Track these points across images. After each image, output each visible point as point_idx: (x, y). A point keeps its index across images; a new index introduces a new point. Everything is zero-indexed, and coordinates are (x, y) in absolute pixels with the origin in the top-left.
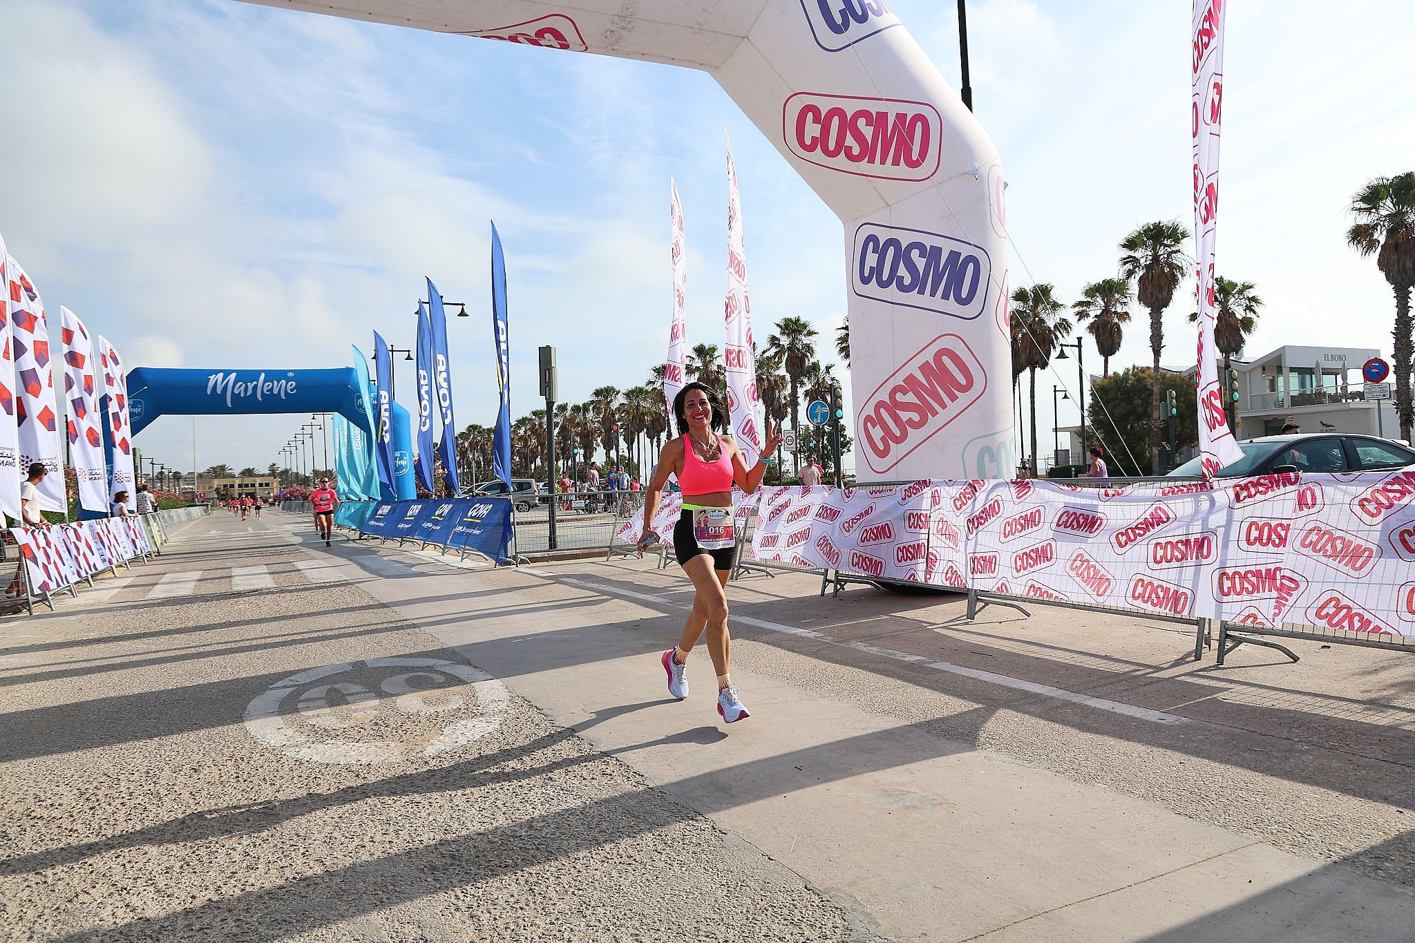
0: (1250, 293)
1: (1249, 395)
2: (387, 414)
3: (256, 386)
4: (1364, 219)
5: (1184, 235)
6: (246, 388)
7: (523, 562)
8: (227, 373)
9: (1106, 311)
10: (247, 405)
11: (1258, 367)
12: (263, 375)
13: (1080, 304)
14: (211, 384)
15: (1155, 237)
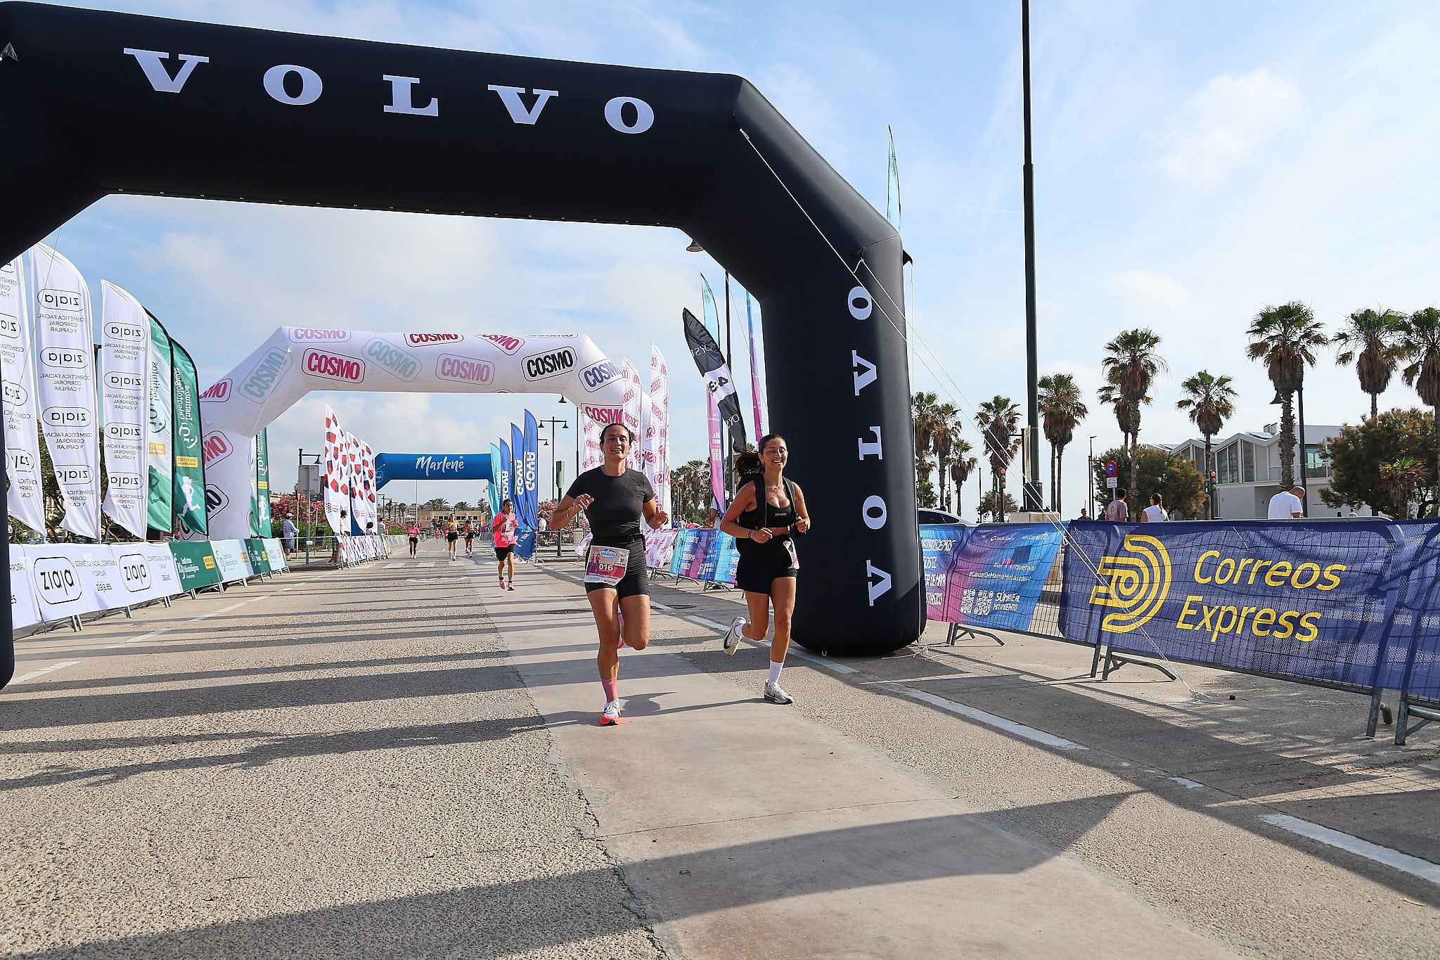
0: (1227, 385)
1: (1268, 467)
2: (508, 484)
3: (442, 465)
4: (1257, 339)
5: (1156, 340)
6: (437, 464)
7: (539, 562)
8: (427, 457)
10: (436, 475)
11: (1274, 443)
12: (446, 458)
13: (1105, 388)
14: (418, 462)
15: (1132, 341)
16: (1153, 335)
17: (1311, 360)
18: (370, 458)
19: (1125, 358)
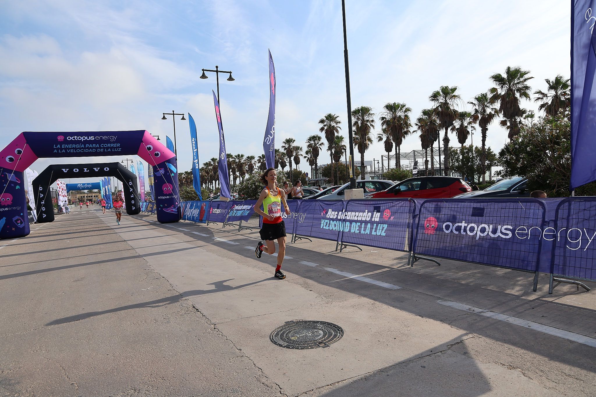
4: (308, 144)
5: (294, 141)
8: (81, 184)
9: (296, 154)
12: (86, 184)
14: (78, 186)
15: (289, 141)
16: (294, 139)
17: (321, 149)
18: (65, 186)
19: (287, 146)
